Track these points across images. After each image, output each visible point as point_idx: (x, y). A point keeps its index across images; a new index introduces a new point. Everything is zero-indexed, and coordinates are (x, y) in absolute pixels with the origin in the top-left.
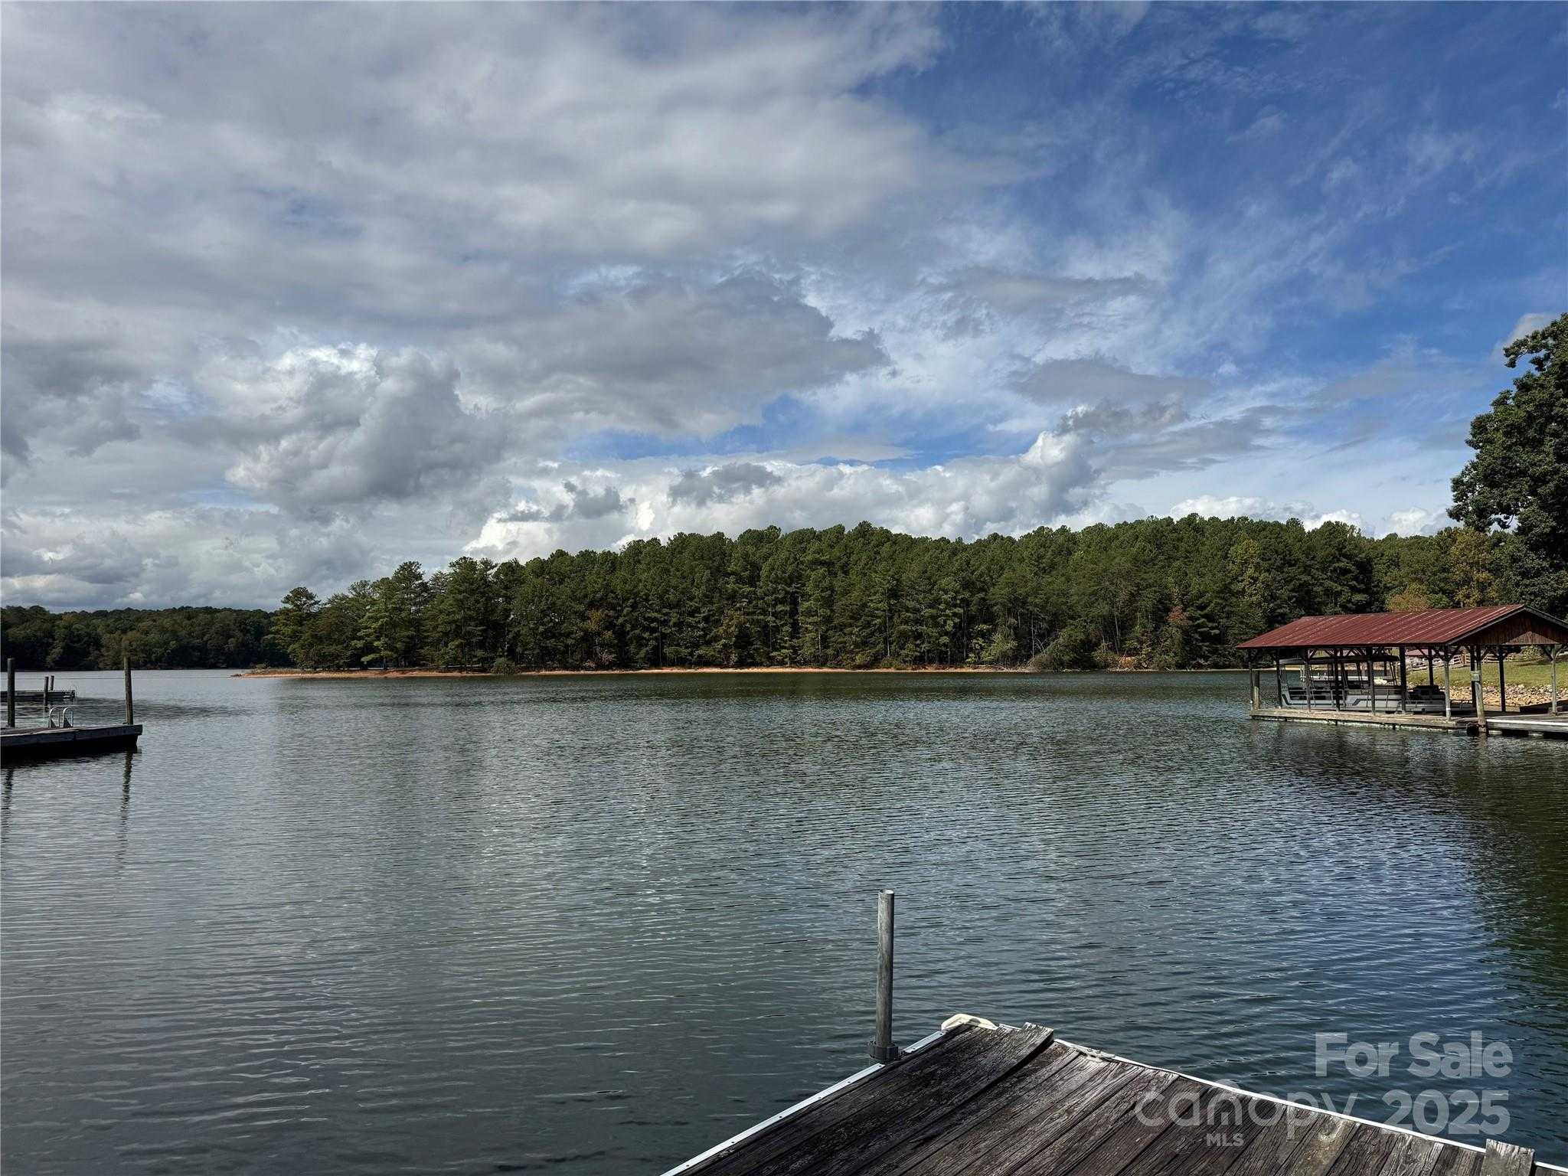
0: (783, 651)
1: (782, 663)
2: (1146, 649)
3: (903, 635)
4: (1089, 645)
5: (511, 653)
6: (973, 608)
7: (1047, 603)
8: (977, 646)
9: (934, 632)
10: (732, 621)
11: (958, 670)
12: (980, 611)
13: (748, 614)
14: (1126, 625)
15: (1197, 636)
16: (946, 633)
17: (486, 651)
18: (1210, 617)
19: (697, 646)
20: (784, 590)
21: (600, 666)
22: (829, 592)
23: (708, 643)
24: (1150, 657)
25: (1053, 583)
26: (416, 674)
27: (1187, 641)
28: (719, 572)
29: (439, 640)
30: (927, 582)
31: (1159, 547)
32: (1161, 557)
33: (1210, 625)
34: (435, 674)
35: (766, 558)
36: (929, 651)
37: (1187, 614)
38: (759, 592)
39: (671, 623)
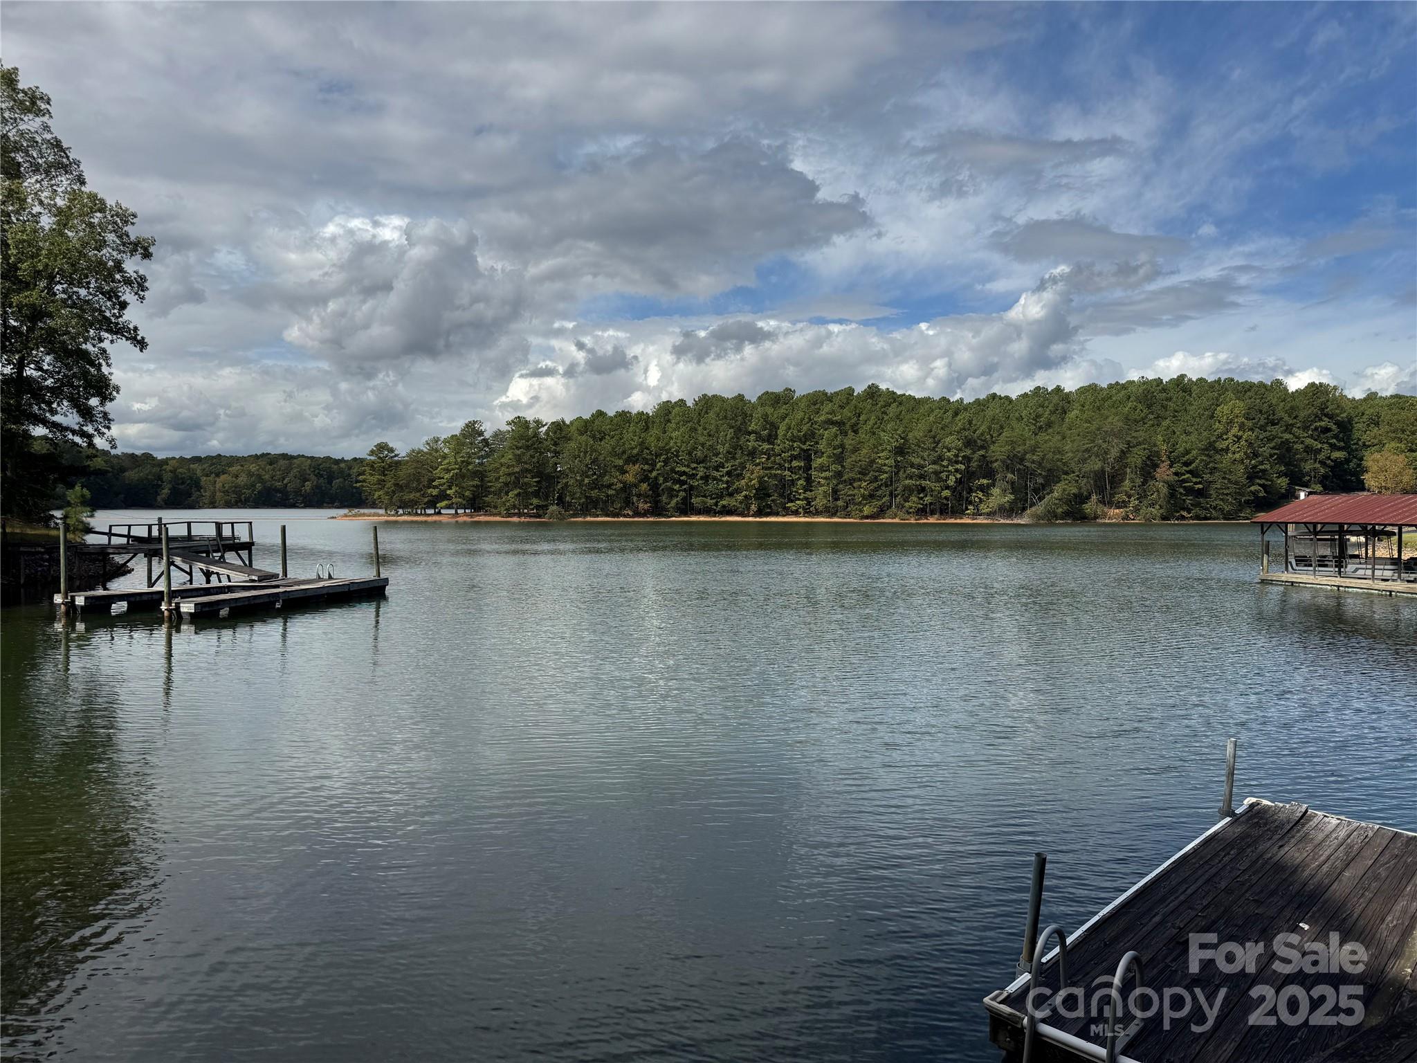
0: (798, 502)
1: (796, 513)
2: (1134, 502)
3: (906, 488)
4: (1082, 499)
5: (561, 501)
6: (974, 464)
7: (1043, 459)
8: (977, 499)
9: (936, 486)
10: (753, 475)
11: (958, 521)
12: (980, 467)
13: (766, 469)
14: (1115, 479)
15: (1182, 490)
16: (947, 487)
17: (540, 499)
18: (1193, 473)
19: (721, 497)
20: (799, 447)
21: (637, 514)
22: (840, 450)
23: (731, 495)
24: (1137, 510)
25: (1049, 441)
26: (482, 518)
27: (1172, 494)
28: (741, 431)
29: (500, 490)
30: (931, 440)
31: (1149, 407)
32: (1151, 416)
33: (1194, 480)
34: (498, 519)
35: (783, 418)
36: (931, 504)
37: (1173, 470)
38: (777, 449)
39: (698, 477)
